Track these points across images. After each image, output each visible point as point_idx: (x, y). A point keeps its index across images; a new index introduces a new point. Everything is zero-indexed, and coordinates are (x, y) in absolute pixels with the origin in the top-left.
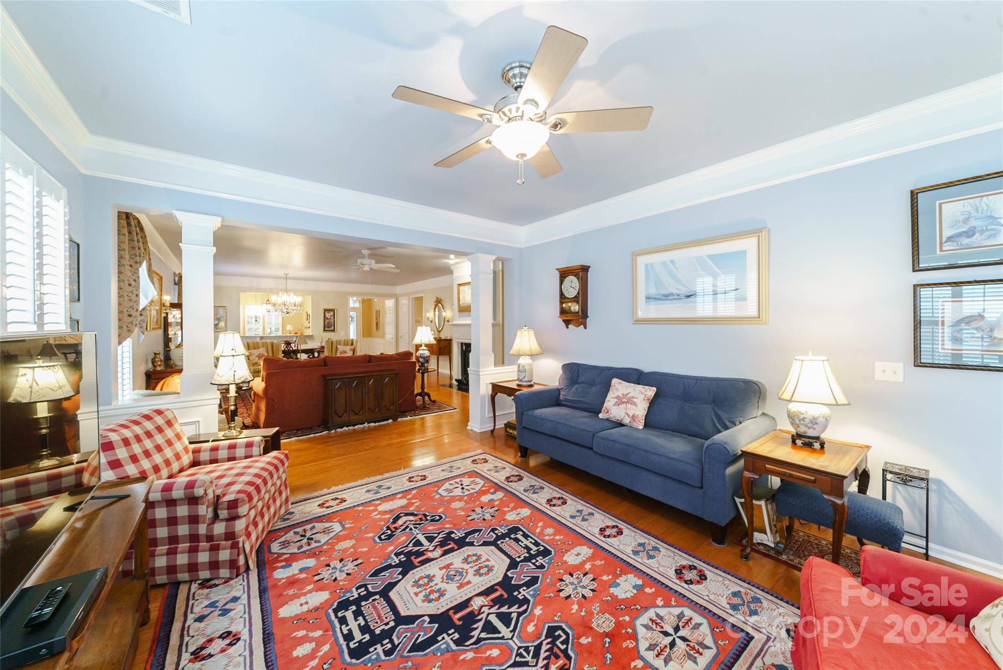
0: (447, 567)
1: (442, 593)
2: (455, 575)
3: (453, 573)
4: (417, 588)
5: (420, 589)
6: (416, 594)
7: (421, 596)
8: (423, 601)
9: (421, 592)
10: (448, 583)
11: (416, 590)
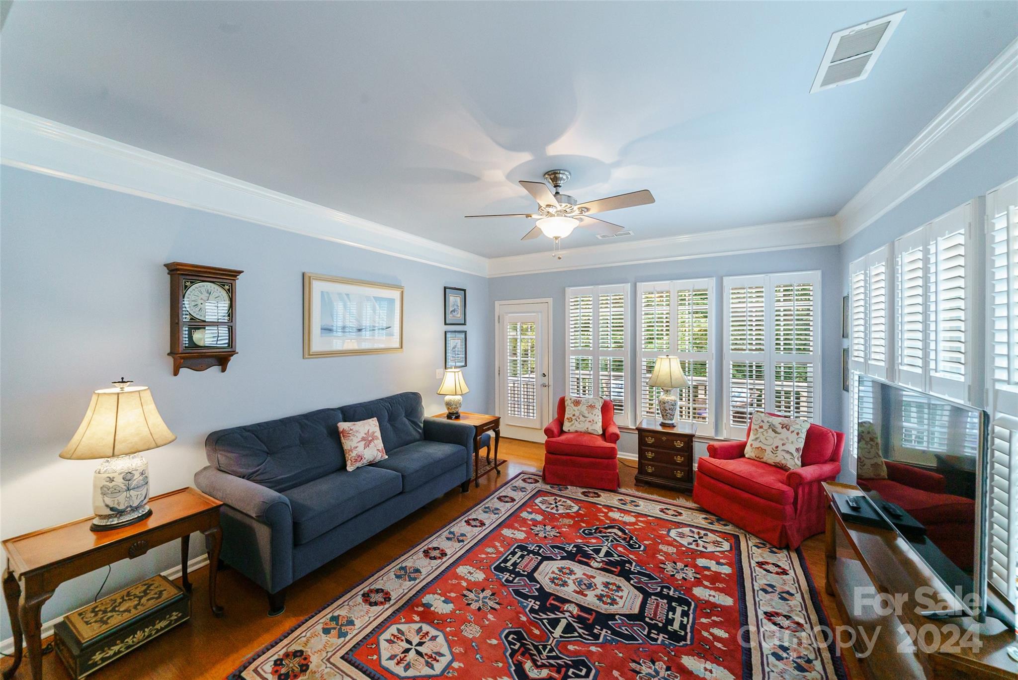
0: (581, 593)
1: (606, 585)
2: (585, 584)
3: (584, 587)
4: (616, 600)
5: (615, 597)
6: (621, 597)
7: (620, 594)
8: (622, 591)
9: (617, 596)
10: (595, 585)
11: (618, 599)
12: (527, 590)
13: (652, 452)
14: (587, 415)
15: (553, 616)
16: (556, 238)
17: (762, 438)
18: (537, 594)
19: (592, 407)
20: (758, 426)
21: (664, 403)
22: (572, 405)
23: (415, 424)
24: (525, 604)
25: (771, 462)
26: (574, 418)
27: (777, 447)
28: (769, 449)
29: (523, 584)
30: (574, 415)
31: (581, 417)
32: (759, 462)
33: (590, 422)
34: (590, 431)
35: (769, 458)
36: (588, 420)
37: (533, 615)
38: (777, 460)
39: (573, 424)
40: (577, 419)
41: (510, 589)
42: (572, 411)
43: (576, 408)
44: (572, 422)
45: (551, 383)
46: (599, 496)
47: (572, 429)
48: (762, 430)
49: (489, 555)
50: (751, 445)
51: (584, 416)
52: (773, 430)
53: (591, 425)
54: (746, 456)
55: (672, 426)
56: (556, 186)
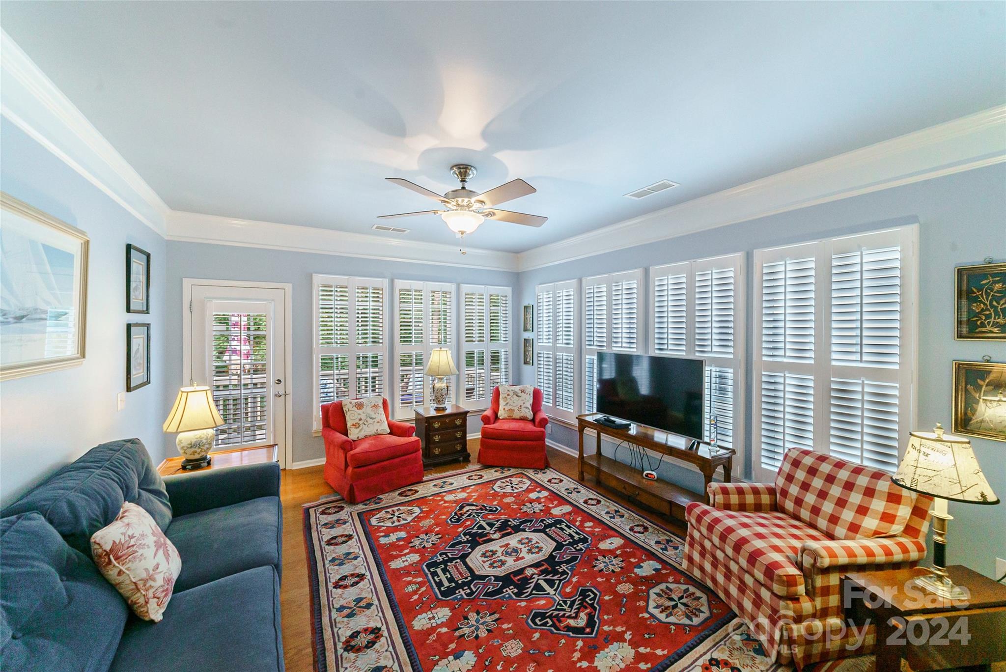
12: (491, 587)
13: (439, 435)
14: (373, 416)
15: (532, 585)
16: (462, 233)
17: (511, 402)
18: (501, 583)
19: (375, 406)
20: (506, 395)
21: (442, 390)
22: (355, 409)
23: (157, 493)
24: (507, 596)
25: (518, 417)
26: (361, 422)
27: (521, 406)
28: (516, 409)
29: (482, 586)
30: (360, 420)
31: (368, 419)
32: (511, 419)
33: (378, 422)
34: (379, 432)
35: (517, 415)
36: (376, 420)
37: (523, 596)
38: (522, 415)
39: (362, 429)
40: (365, 423)
41: (481, 597)
42: (356, 415)
43: (360, 411)
44: (360, 428)
45: (289, 390)
46: (416, 491)
47: (362, 435)
48: (509, 397)
49: (420, 592)
50: (504, 409)
51: (371, 418)
52: (517, 395)
53: (380, 425)
54: (501, 418)
55: (444, 409)
56: (463, 181)
